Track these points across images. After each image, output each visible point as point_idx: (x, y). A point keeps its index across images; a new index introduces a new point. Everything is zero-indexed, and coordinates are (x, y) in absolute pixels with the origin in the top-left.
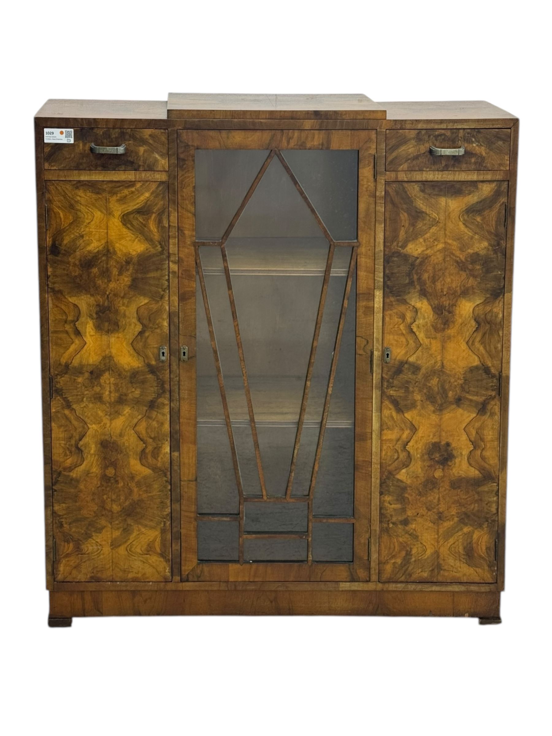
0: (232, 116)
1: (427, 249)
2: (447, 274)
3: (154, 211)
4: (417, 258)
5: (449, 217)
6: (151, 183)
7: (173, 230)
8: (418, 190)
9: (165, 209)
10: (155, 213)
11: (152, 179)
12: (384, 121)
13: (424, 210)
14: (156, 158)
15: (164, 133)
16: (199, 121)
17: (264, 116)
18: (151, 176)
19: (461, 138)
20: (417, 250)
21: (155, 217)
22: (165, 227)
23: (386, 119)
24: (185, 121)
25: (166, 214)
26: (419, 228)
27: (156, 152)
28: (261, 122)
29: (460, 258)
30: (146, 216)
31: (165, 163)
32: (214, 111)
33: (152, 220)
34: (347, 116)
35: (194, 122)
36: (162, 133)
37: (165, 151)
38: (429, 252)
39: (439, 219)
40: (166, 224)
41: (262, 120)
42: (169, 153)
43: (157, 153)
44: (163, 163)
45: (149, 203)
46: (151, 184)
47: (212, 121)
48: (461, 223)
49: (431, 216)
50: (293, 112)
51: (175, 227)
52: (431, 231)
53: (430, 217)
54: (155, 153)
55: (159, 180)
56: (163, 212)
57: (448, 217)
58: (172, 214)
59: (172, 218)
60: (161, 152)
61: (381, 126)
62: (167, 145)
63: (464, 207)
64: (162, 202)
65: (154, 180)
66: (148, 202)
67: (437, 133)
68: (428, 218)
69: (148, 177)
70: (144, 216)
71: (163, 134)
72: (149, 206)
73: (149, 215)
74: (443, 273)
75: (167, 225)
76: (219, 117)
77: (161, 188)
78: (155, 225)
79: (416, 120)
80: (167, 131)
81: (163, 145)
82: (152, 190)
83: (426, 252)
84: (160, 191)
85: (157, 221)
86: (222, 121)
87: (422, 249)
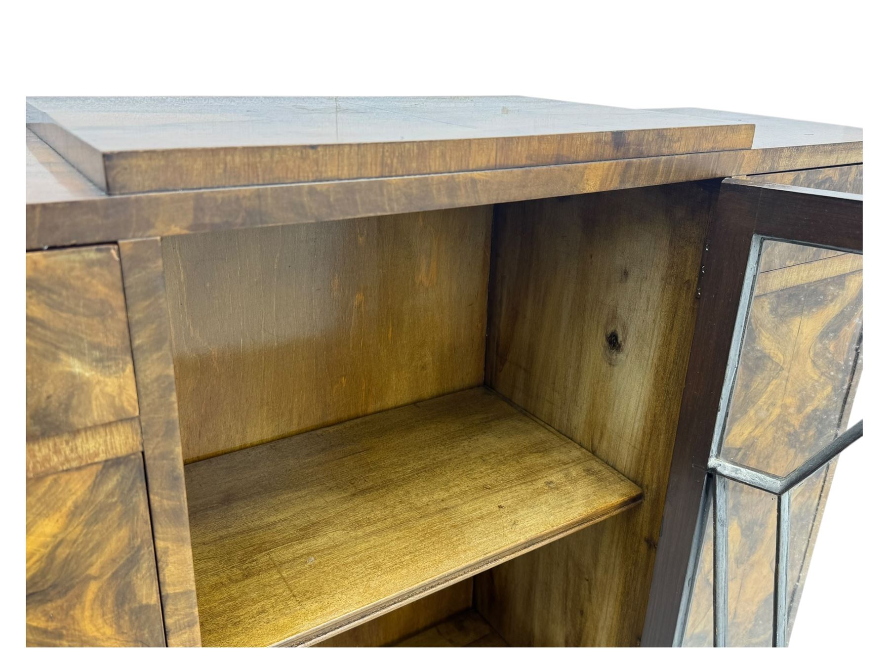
0: (383, 164)
1: (756, 427)
2: (772, 462)
3: (93, 571)
4: (740, 449)
5: (797, 353)
6: (65, 477)
7: (181, 604)
8: (768, 310)
9: (140, 548)
10: (95, 578)
11: (67, 460)
12: (747, 153)
13: (767, 351)
14: (73, 376)
15: (99, 263)
16: (259, 195)
17: (482, 161)
18: (57, 452)
19: (850, 184)
20: (743, 433)
21: (100, 589)
22: (148, 606)
23: (750, 149)
24: (198, 198)
25: (147, 563)
26: (755, 388)
27: (67, 352)
28: (474, 181)
29: (794, 426)
30: (59, 602)
31: (121, 388)
32: (313, 147)
33: (88, 604)
34: (683, 143)
35: (238, 198)
36: (90, 264)
37: (114, 339)
38: (757, 432)
39: (784, 363)
40: (149, 596)
41: (476, 174)
42: (137, 342)
43: (79, 354)
44: (109, 389)
45: (63, 553)
46: (62, 481)
47: (312, 191)
48: (809, 361)
49: (774, 359)
50: (561, 138)
51: (186, 593)
52: (769, 389)
53: (773, 361)
54: (63, 356)
55: (102, 457)
56: (132, 562)
57: (796, 355)
58: (171, 559)
59: (170, 572)
60: (94, 346)
61: (740, 167)
62: (121, 315)
63: (819, 329)
64: (124, 533)
65: (75, 464)
66: (60, 550)
67: (821, 177)
68: (770, 365)
69: (47, 459)
70: (49, 606)
71: (96, 269)
72: (67, 561)
73: (71, 593)
74: (768, 462)
75: (154, 599)
76: (335, 173)
77: (111, 484)
78: (104, 615)
79: (797, 148)
80: (114, 253)
81: (102, 315)
82: (70, 503)
83: (753, 434)
84: (111, 494)
85: (110, 601)
86: (350, 190)
87: (749, 430)
